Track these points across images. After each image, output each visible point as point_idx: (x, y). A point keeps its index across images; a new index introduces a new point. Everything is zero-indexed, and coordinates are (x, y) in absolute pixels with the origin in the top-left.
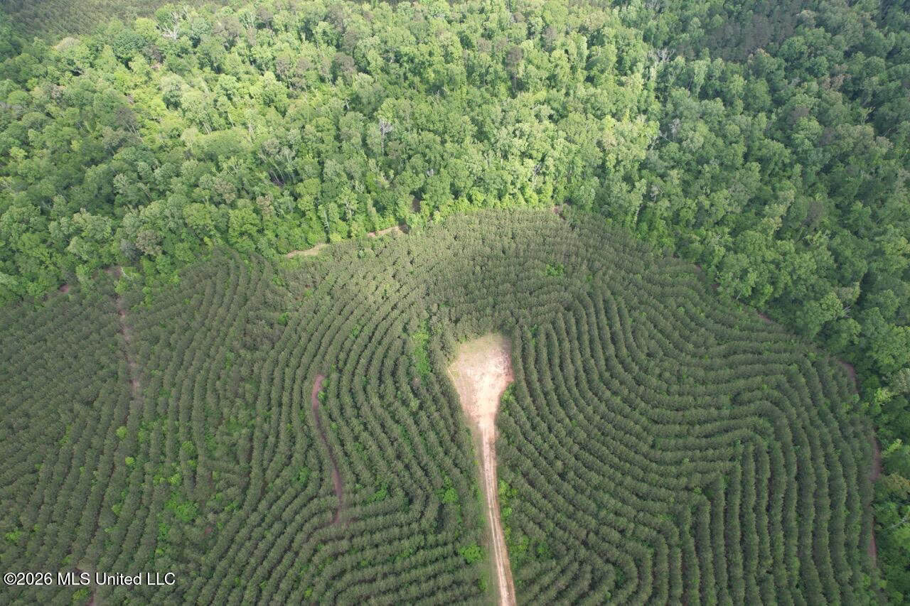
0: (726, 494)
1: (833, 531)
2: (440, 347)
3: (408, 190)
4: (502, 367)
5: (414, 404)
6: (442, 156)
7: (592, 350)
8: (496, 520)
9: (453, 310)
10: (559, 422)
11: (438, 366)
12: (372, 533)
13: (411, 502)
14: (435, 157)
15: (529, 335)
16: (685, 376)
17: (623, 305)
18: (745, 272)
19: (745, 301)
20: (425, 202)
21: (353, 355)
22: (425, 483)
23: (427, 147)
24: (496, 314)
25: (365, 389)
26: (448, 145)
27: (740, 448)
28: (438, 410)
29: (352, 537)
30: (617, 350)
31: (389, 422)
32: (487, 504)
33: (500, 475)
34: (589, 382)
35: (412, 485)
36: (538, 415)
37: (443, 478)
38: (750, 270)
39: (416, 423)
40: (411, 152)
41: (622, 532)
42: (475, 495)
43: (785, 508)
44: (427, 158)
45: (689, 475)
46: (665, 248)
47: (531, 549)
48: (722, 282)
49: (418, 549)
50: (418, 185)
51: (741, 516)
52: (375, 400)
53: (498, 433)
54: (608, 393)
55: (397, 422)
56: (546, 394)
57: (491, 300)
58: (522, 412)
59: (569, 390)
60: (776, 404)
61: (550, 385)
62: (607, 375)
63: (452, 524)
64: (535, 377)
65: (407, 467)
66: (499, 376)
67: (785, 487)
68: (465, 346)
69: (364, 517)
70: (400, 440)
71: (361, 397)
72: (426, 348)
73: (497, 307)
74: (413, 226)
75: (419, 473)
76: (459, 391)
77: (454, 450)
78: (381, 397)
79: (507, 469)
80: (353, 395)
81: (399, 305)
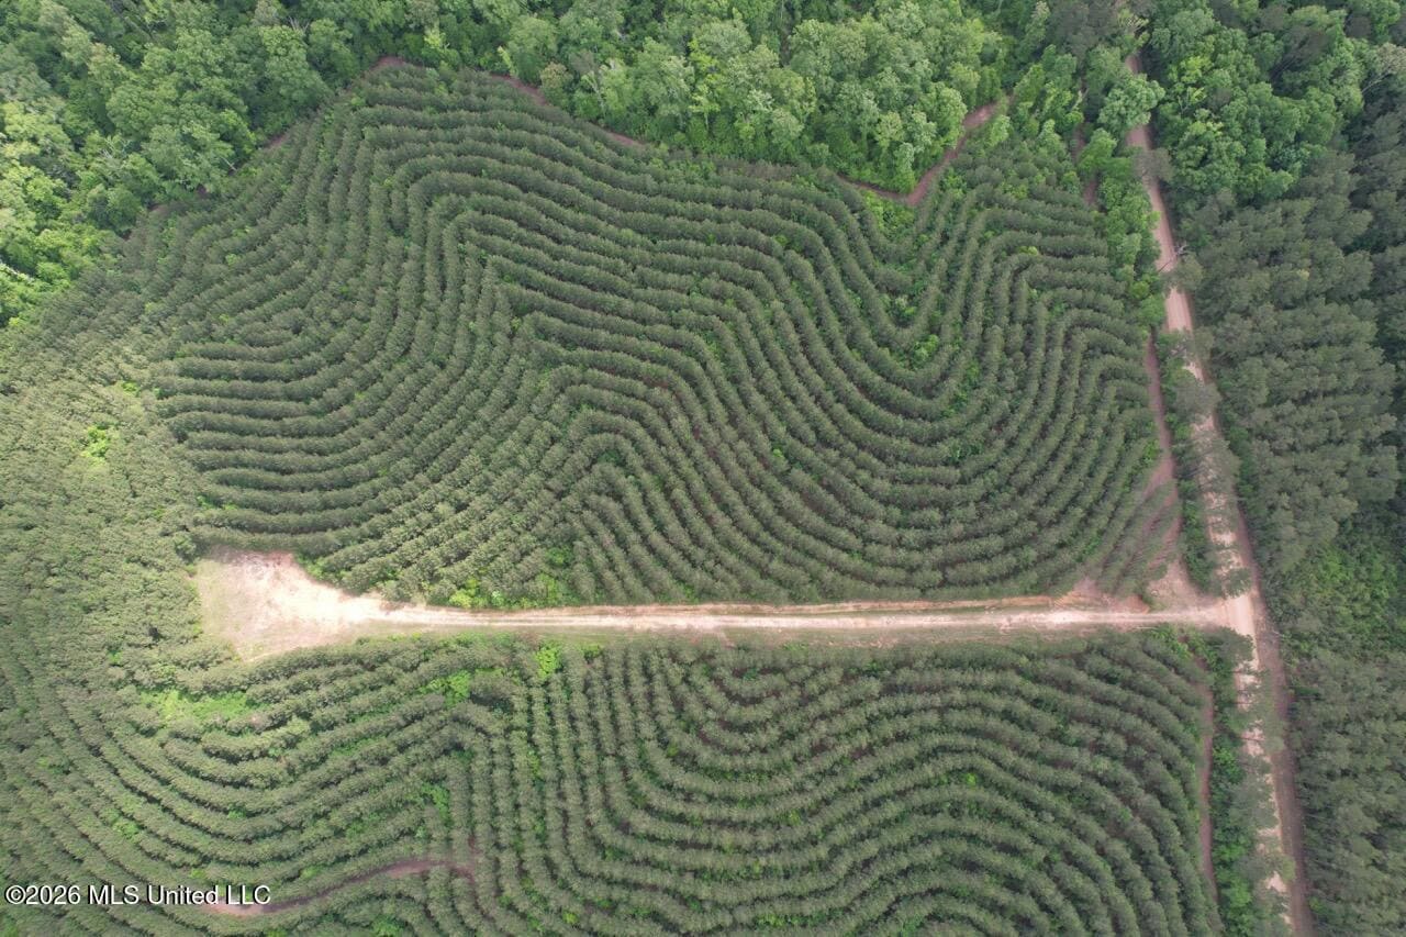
0: (528, 287)
1: (597, 175)
2: (201, 671)
4: (264, 568)
5: (298, 726)
7: (266, 416)
8: (506, 617)
9: (132, 639)
10: (376, 495)
11: (237, 679)
12: (495, 813)
13: (458, 747)
15: (215, 512)
16: (345, 289)
17: (199, 347)
18: (187, 139)
19: (241, 159)
21: (183, 835)
22: (434, 720)
24: (160, 562)
25: (251, 815)
27: (470, 247)
28: (317, 687)
29: (497, 845)
30: (277, 377)
31: (321, 773)
32: (482, 628)
33: (439, 601)
34: (320, 433)
35: (433, 743)
36: (358, 525)
37: (430, 691)
38: (186, 130)
39: (331, 727)
41: (554, 440)
42: (466, 644)
43: (560, 220)
45: (493, 328)
46: (103, 247)
47: (555, 573)
48: (198, 180)
49: (530, 741)
51: (561, 278)
52: (276, 796)
53: (374, 594)
54: (347, 410)
55: (323, 759)
56: (326, 506)
57: (128, 567)
58: (349, 549)
59: (328, 467)
60: (417, 177)
61: (312, 497)
62: (314, 403)
63: (502, 685)
64: (292, 518)
65: (402, 748)
66: (277, 576)
67: (533, 210)
68: (209, 626)
69: (471, 824)
70: (356, 756)
71: (266, 822)
72: (197, 698)
73: (146, 558)
75: (416, 729)
76: (289, 648)
77: (388, 668)
78: (274, 784)
79: (436, 588)
80: (260, 836)
81: (93, 740)
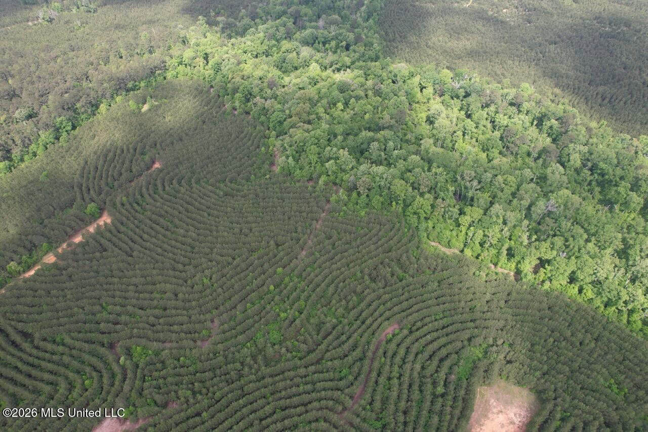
2: (484, 369)
3: (538, 255)
4: (519, 419)
5: (440, 390)
6: (579, 250)
9: (512, 353)
11: (473, 380)
14: (574, 247)
20: (545, 271)
21: (424, 330)
23: (573, 236)
24: (543, 381)
25: (417, 354)
26: (590, 245)
28: (452, 407)
31: (416, 387)
39: (432, 402)
40: (558, 233)
44: (566, 244)
50: (548, 256)
52: (418, 367)
55: (421, 391)
57: (545, 368)
65: (405, 424)
66: (512, 423)
68: (503, 383)
70: (414, 403)
71: (411, 357)
72: (474, 362)
73: (547, 376)
74: (524, 280)
76: (475, 407)
78: (423, 368)
80: (407, 352)
81: (478, 322)
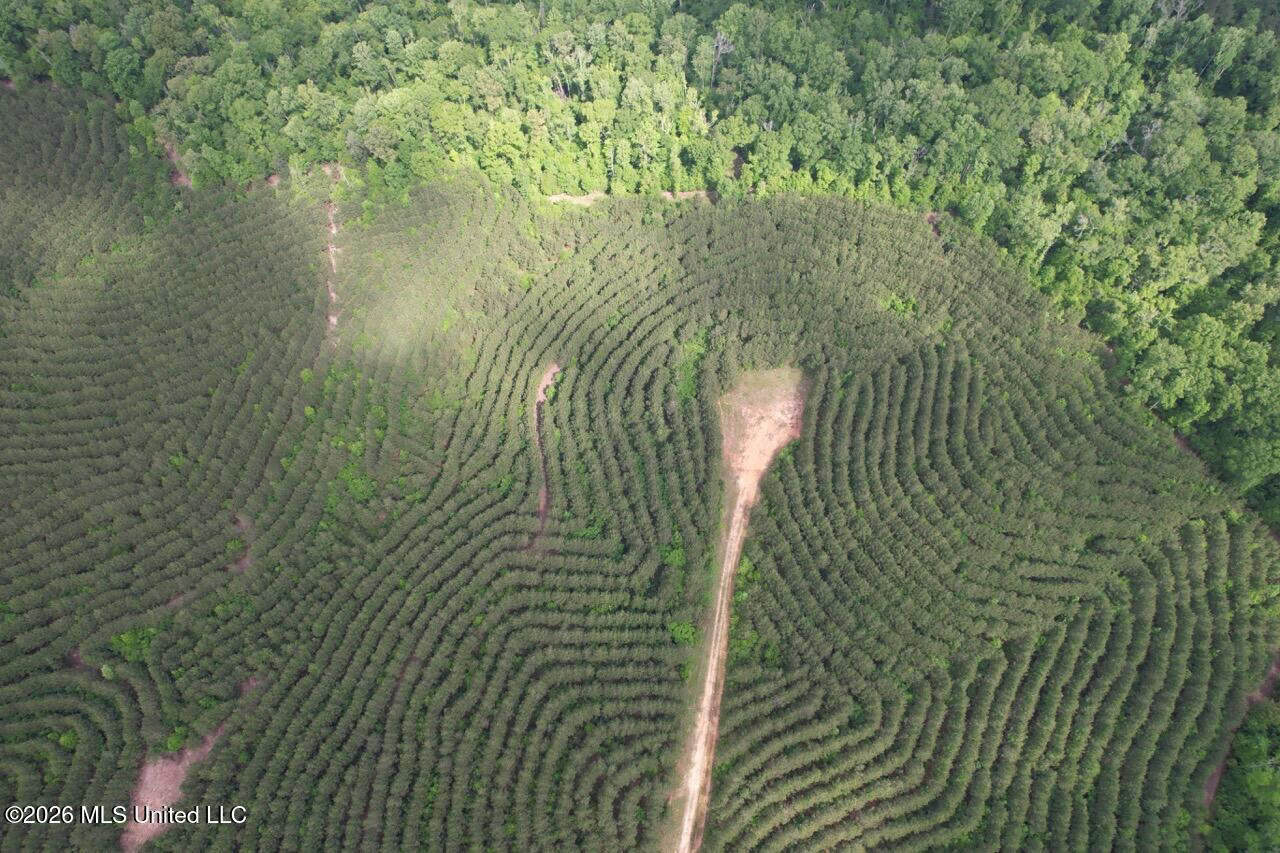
0: (1034, 658)
1: (1163, 745)
2: (715, 368)
3: (732, 144)
4: (790, 416)
5: (663, 432)
6: (791, 105)
7: (917, 423)
8: (725, 601)
9: (746, 325)
10: (841, 505)
11: (706, 392)
12: (570, 573)
13: (626, 550)
14: (781, 104)
15: (838, 382)
16: (1033, 493)
17: (981, 375)
18: (1174, 373)
19: (1162, 414)
20: (750, 166)
21: (602, 353)
22: (650, 533)
23: (773, 86)
24: (802, 343)
25: (606, 397)
26: (804, 91)
27: (1075, 608)
28: (691, 448)
29: (545, 571)
30: (951, 434)
31: (625, 447)
32: (720, 580)
33: (746, 549)
34: (899, 465)
35: (632, 531)
36: (817, 489)
37: (673, 532)
38: (1184, 372)
39: (658, 456)
40: (749, 90)
41: (879, 664)
42: (707, 566)
43: (1107, 700)
44: (769, 103)
45: (992, 621)
46: (1069, 310)
47: (757, 649)
48: (1136, 379)
49: (620, 608)
50: (748, 139)
51: (1043, 691)
52: (615, 415)
53: (759, 497)
54: (919, 488)
55: (636, 449)
56: (835, 465)
57: (801, 323)
58: (797, 481)
59: (868, 469)
60: (1151, 565)
61: (844, 454)
62: (926, 462)
63: (669, 591)
64: (828, 438)
65: (633, 508)
66: (783, 425)
67: (1117, 673)
68: (750, 375)
69: (565, 554)
70: (632, 473)
71: (599, 407)
72: (696, 365)
73: (806, 334)
74: (724, 196)
75: (646, 519)
76: (724, 431)
77: (696, 502)
78: (624, 413)
79: (756, 546)
80: (590, 403)
81: (677, 300)
